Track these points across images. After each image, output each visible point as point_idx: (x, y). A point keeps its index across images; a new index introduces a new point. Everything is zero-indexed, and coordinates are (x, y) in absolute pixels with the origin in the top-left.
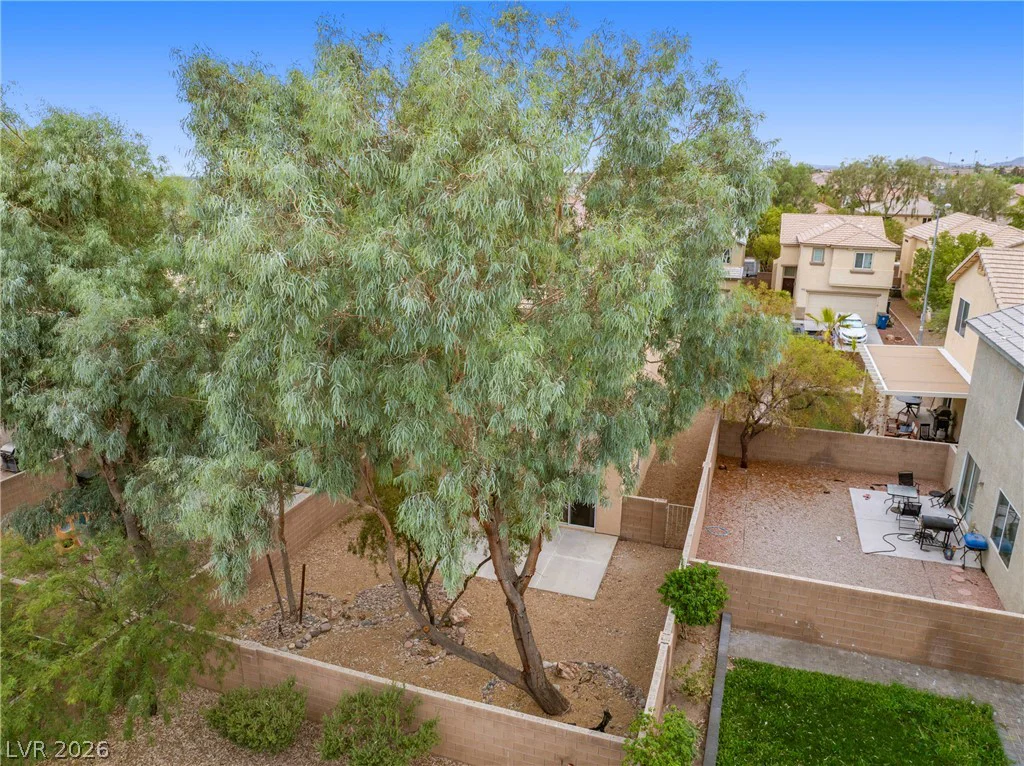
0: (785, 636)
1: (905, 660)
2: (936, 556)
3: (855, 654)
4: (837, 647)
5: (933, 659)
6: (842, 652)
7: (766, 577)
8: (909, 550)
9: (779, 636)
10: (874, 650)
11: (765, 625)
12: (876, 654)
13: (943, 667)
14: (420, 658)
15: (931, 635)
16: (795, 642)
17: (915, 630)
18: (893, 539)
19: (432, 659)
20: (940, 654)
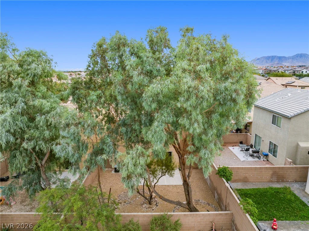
0: (241, 182)
1: (267, 182)
2: (257, 159)
3: (257, 183)
4: (253, 182)
5: (273, 180)
6: (254, 183)
7: (236, 167)
8: (250, 159)
9: (239, 182)
10: (261, 181)
11: (236, 180)
12: (261, 182)
13: (275, 182)
14: (149, 209)
15: (272, 175)
16: (243, 183)
17: (269, 174)
18: (245, 157)
19: (153, 208)
20: (275, 179)
